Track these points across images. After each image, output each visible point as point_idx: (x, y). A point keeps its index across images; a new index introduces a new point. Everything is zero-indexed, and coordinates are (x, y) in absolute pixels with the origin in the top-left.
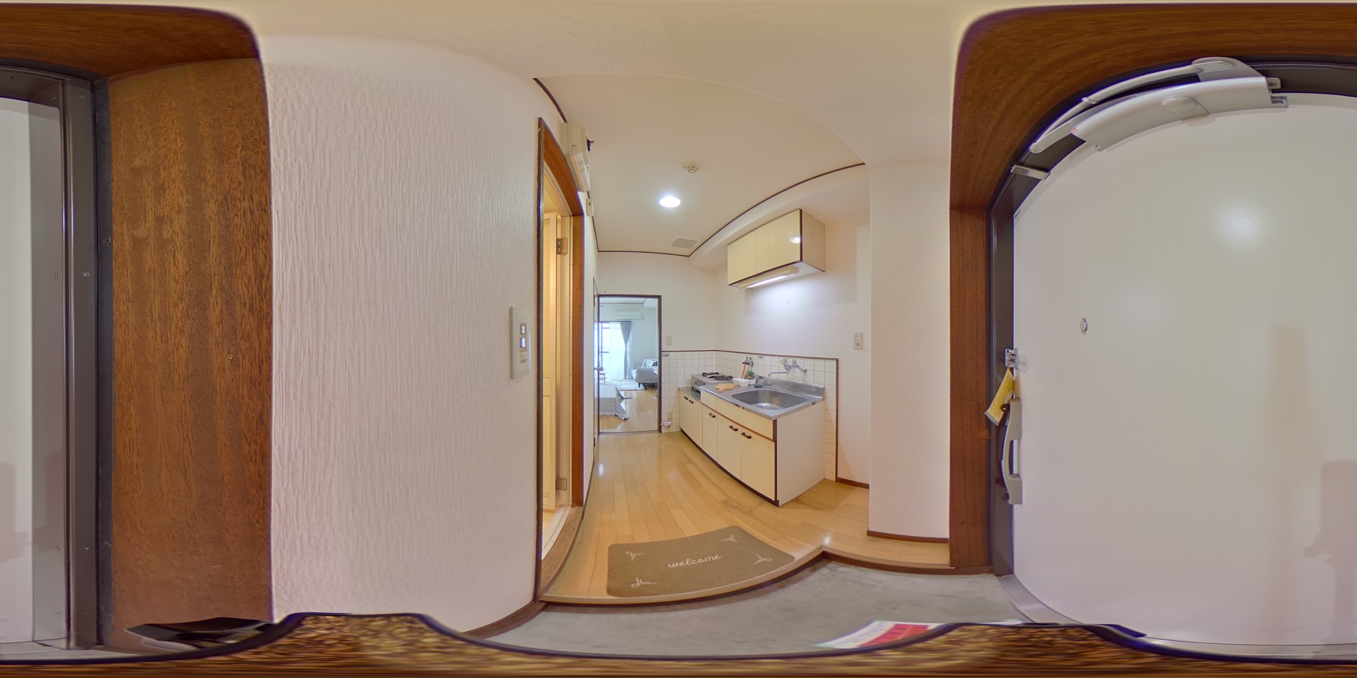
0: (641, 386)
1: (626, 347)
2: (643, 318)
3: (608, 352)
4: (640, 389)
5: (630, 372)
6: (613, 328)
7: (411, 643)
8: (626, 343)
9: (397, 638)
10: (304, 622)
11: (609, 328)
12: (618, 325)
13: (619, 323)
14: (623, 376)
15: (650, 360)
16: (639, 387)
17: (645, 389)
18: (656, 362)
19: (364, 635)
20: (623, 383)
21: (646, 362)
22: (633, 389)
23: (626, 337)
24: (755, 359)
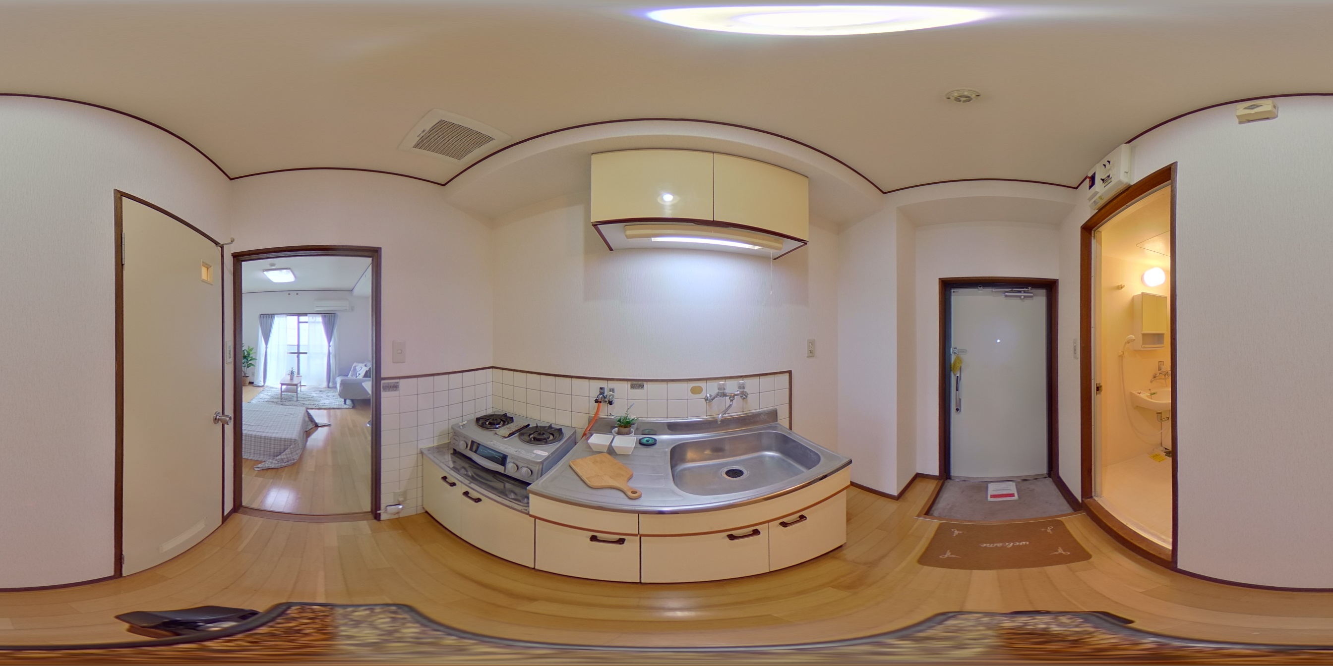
0: (348, 402)
1: (329, 346)
2: (352, 309)
3: (306, 353)
4: (345, 406)
5: (334, 379)
6: (312, 322)
7: (390, 633)
8: (329, 340)
9: (376, 628)
10: (289, 612)
11: (307, 322)
12: (319, 319)
13: (320, 315)
14: (325, 384)
15: (360, 365)
16: (345, 403)
17: (354, 407)
18: (370, 369)
19: (345, 625)
20: (324, 395)
21: (355, 367)
22: (335, 407)
23: (329, 335)
24: (622, 389)
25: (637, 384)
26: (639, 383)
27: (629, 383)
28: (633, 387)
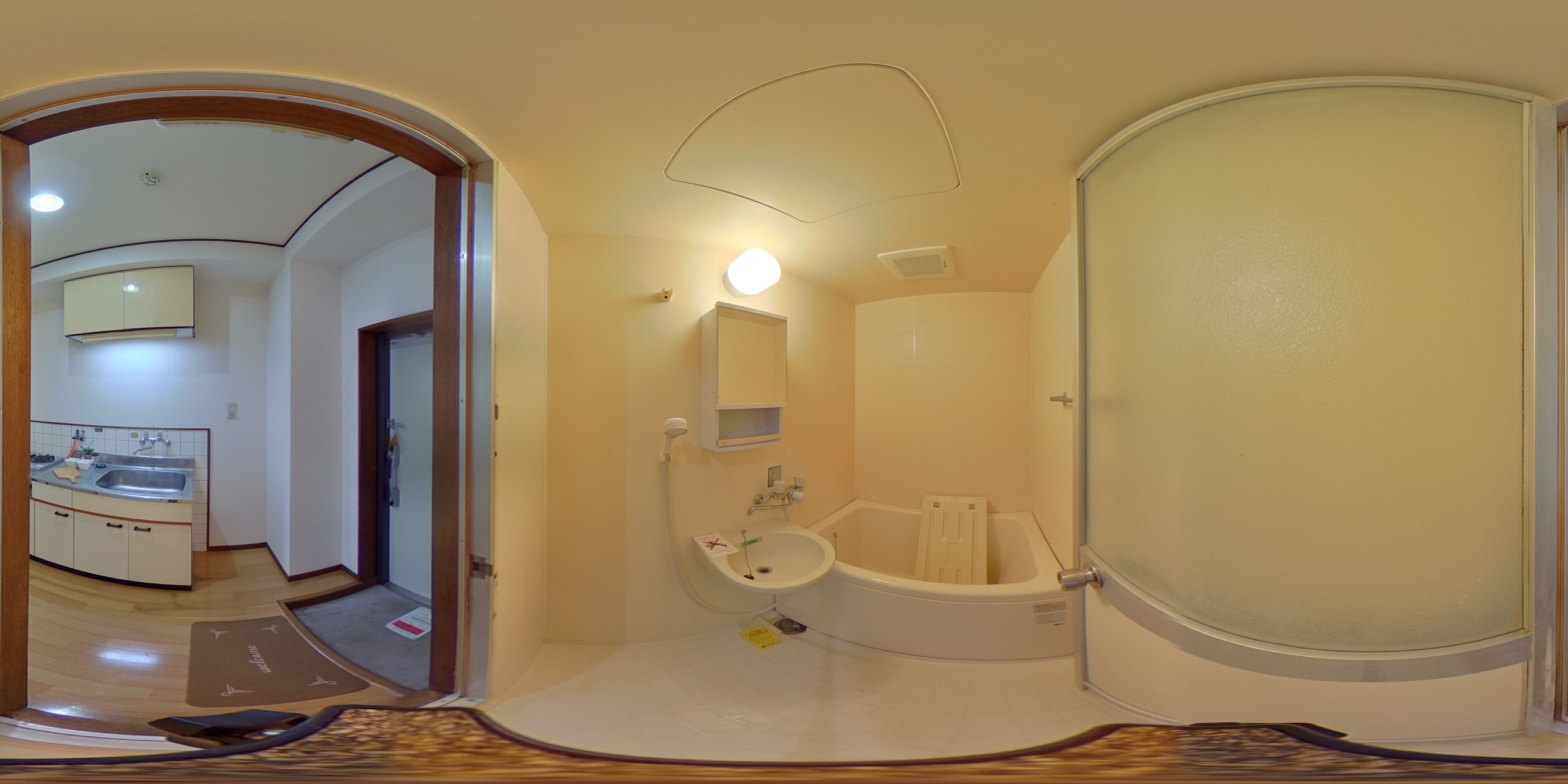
7: (451, 741)
9: (437, 735)
10: (342, 716)
19: (403, 732)
24: (89, 432)
25: (99, 429)
26: (100, 428)
27: (94, 428)
28: (96, 430)
